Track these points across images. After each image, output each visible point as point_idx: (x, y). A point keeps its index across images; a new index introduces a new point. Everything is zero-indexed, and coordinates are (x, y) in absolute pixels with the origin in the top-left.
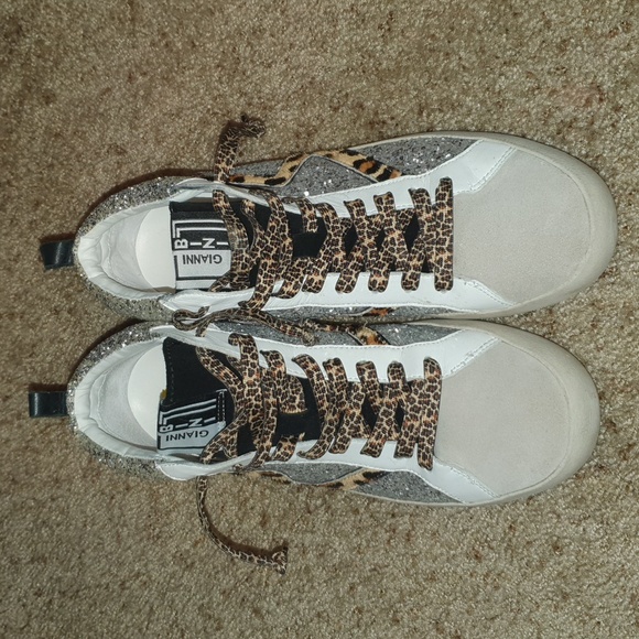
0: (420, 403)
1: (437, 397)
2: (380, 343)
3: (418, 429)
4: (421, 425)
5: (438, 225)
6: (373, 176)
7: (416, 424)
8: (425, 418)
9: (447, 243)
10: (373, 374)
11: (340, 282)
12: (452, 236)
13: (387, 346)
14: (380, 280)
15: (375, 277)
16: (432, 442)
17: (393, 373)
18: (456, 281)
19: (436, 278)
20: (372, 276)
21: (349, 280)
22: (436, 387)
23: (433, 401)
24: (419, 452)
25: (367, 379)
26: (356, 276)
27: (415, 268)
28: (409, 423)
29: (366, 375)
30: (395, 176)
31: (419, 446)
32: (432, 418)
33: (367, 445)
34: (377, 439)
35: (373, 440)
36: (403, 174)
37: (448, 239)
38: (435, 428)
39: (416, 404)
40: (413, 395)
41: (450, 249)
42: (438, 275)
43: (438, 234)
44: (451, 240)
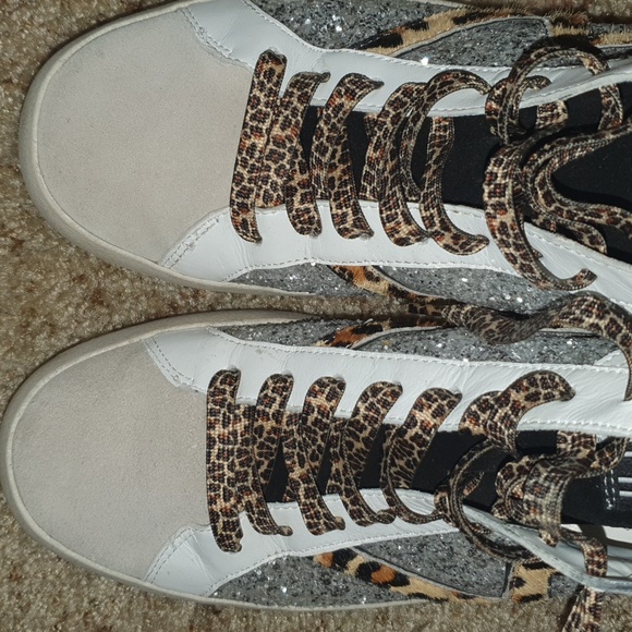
0: (268, 168)
1: (238, 179)
2: (343, 269)
3: (274, 122)
4: (269, 131)
5: (231, 482)
6: (362, 558)
7: (276, 131)
8: (260, 142)
9: (215, 451)
10: (339, 220)
11: (387, 405)
12: (208, 461)
13: (332, 264)
14: (320, 400)
15: (328, 405)
16: (253, 102)
17: (311, 220)
18: (204, 388)
19: (233, 394)
20: (333, 409)
21: (371, 407)
22: (238, 195)
23: (245, 173)
24: (278, 84)
25: (350, 211)
26: (356, 411)
27: (265, 416)
28: (288, 132)
29: (350, 219)
30: (324, 555)
31: (276, 94)
32: (248, 143)
33: (361, 97)
34: (342, 105)
35: (348, 104)
36: (311, 558)
37: (213, 458)
38: (245, 125)
39: (273, 166)
40: (280, 182)
41: (211, 442)
42: (229, 399)
43: (231, 467)
44: (209, 455)
